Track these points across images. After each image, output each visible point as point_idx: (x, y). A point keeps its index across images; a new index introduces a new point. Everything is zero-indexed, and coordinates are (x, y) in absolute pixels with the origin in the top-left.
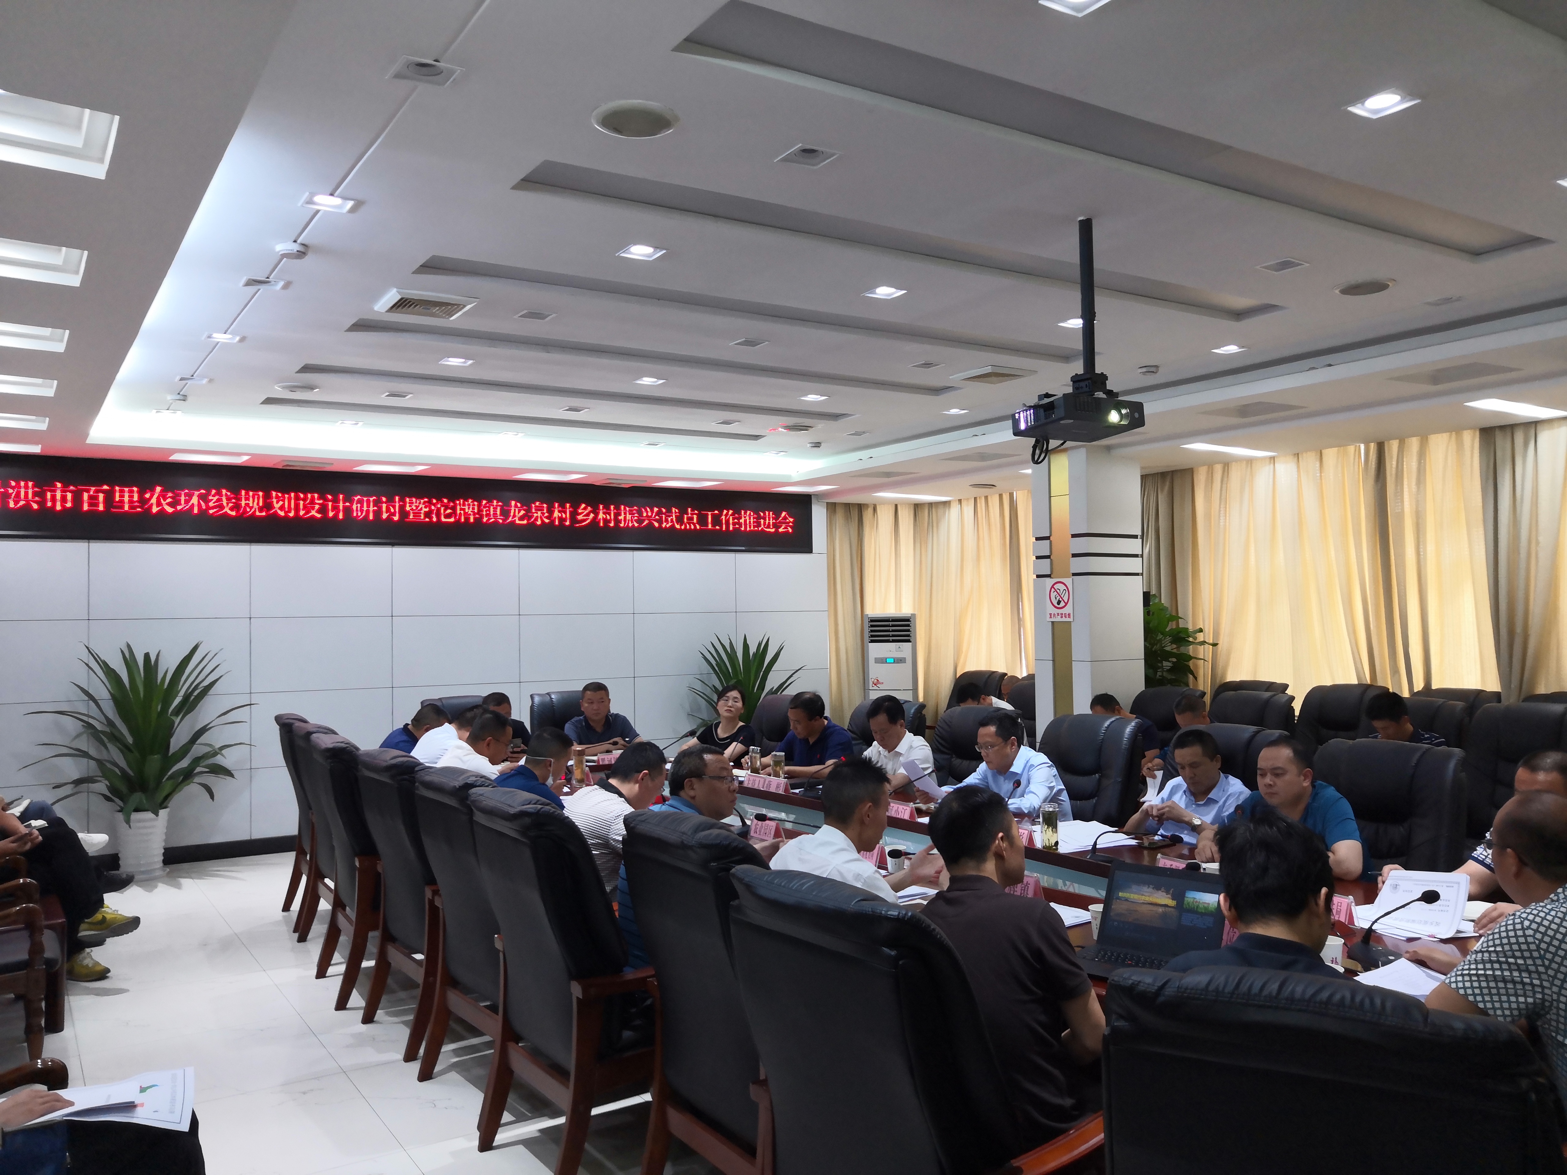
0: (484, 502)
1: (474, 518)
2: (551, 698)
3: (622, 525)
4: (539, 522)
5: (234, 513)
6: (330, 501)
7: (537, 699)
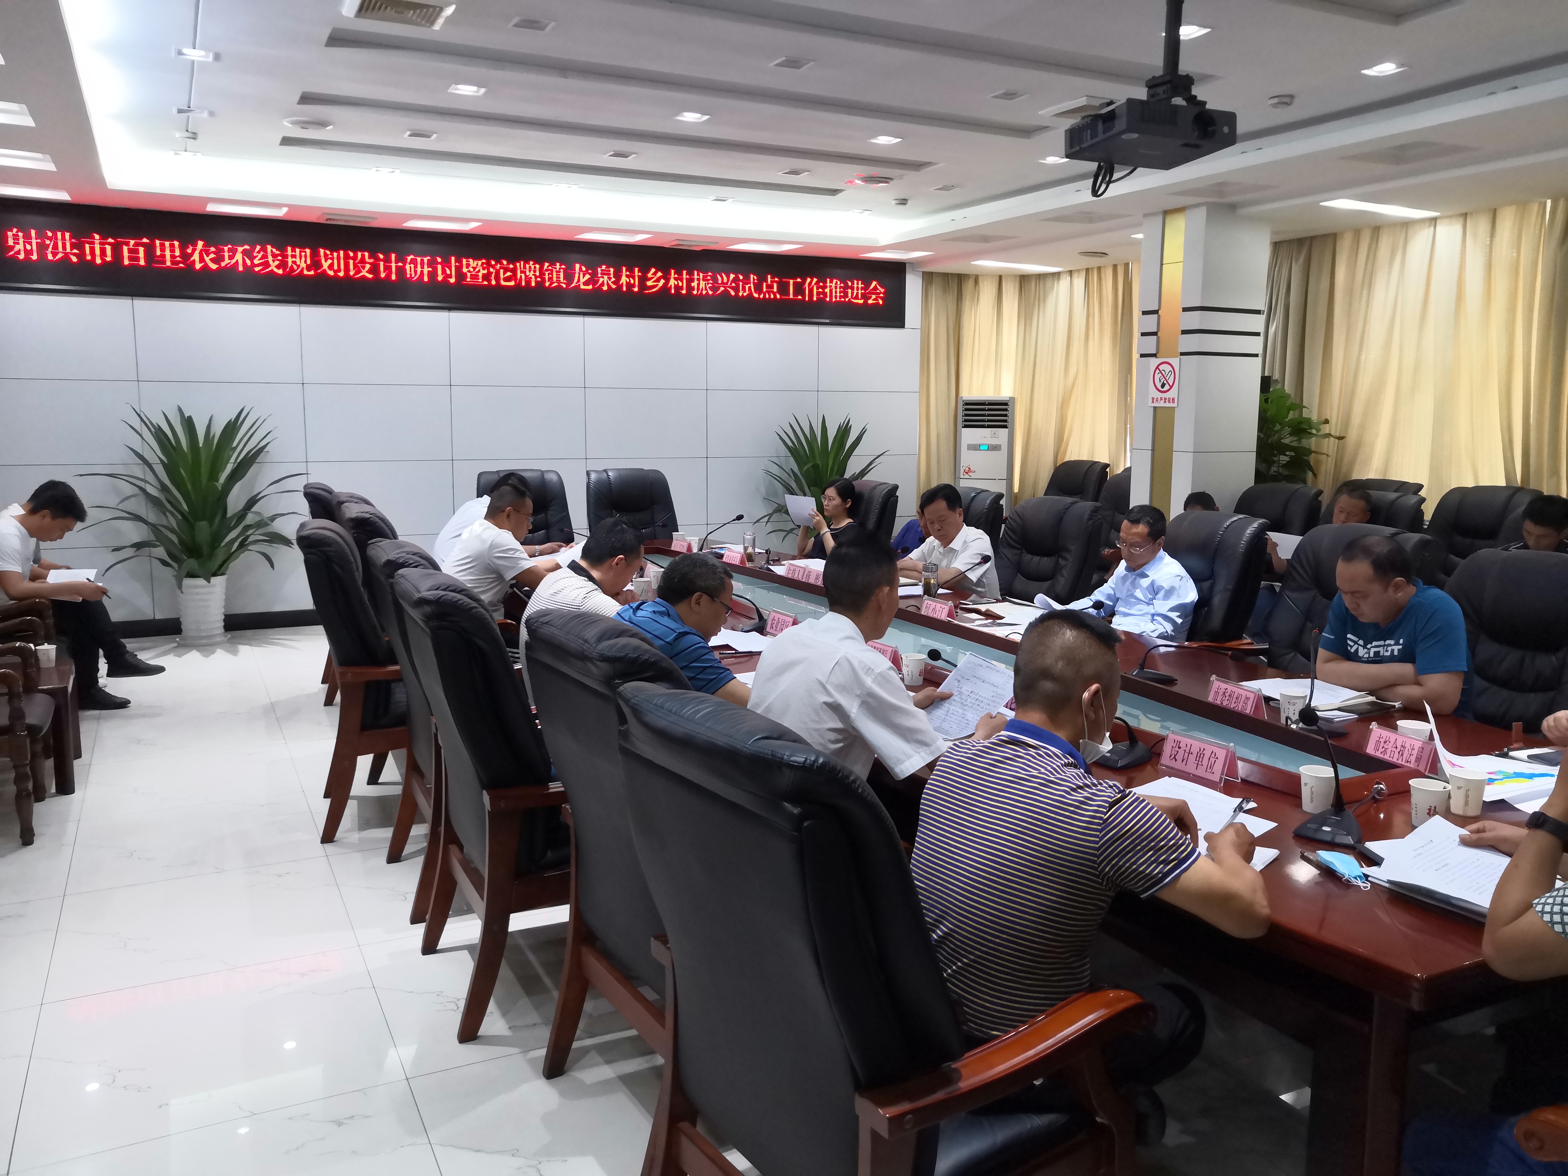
0: (546, 264)
1: (536, 282)
2: (608, 475)
3: (695, 292)
4: (605, 288)
5: (280, 272)
6: (381, 260)
7: (593, 476)
